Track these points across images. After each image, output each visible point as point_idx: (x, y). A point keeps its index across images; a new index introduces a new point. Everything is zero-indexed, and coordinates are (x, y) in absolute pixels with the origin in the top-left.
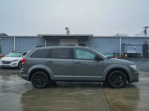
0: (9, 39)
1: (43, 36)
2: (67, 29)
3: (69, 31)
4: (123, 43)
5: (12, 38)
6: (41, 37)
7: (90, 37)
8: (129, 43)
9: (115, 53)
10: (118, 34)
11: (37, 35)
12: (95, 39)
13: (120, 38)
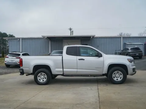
1: (47, 37)
3: (72, 31)
4: (124, 42)
5: (18, 40)
6: (45, 38)
7: (92, 37)
8: (130, 43)
9: (116, 53)
10: (122, 33)
11: (42, 36)
12: (97, 39)
13: (122, 38)
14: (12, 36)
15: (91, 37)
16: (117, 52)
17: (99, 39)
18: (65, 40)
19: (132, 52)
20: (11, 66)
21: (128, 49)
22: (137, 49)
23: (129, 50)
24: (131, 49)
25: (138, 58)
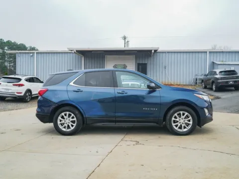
0: (27, 55)
1: (77, 51)
2: (125, 38)
3: (128, 42)
4: (212, 60)
6: (73, 52)
7: (153, 51)
8: (222, 61)
9: (197, 79)
11: (68, 48)
12: (164, 54)
13: (208, 53)
14: (33, 49)
15: (151, 50)
16: (199, 77)
17: (167, 54)
18: (108, 56)
19: (222, 78)
20: (6, 99)
21: (215, 73)
22: (232, 72)
23: (217, 75)
24: (221, 72)
25: (233, 88)
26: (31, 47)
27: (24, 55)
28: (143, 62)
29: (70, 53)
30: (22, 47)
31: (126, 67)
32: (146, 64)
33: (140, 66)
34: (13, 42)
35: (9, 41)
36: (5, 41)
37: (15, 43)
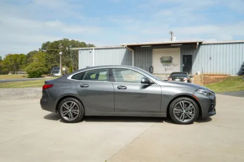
0: (87, 51)
1: (128, 46)
2: (171, 33)
5: (90, 50)
6: (124, 47)
7: (198, 44)
12: (209, 46)
14: (92, 46)
15: (195, 43)
17: (213, 46)
18: (155, 50)
26: (90, 45)
27: (85, 51)
28: (189, 54)
29: (122, 48)
30: (83, 45)
31: (172, 59)
32: (191, 56)
33: (186, 58)
34: (76, 40)
35: (73, 40)
36: (70, 40)
37: (77, 41)
